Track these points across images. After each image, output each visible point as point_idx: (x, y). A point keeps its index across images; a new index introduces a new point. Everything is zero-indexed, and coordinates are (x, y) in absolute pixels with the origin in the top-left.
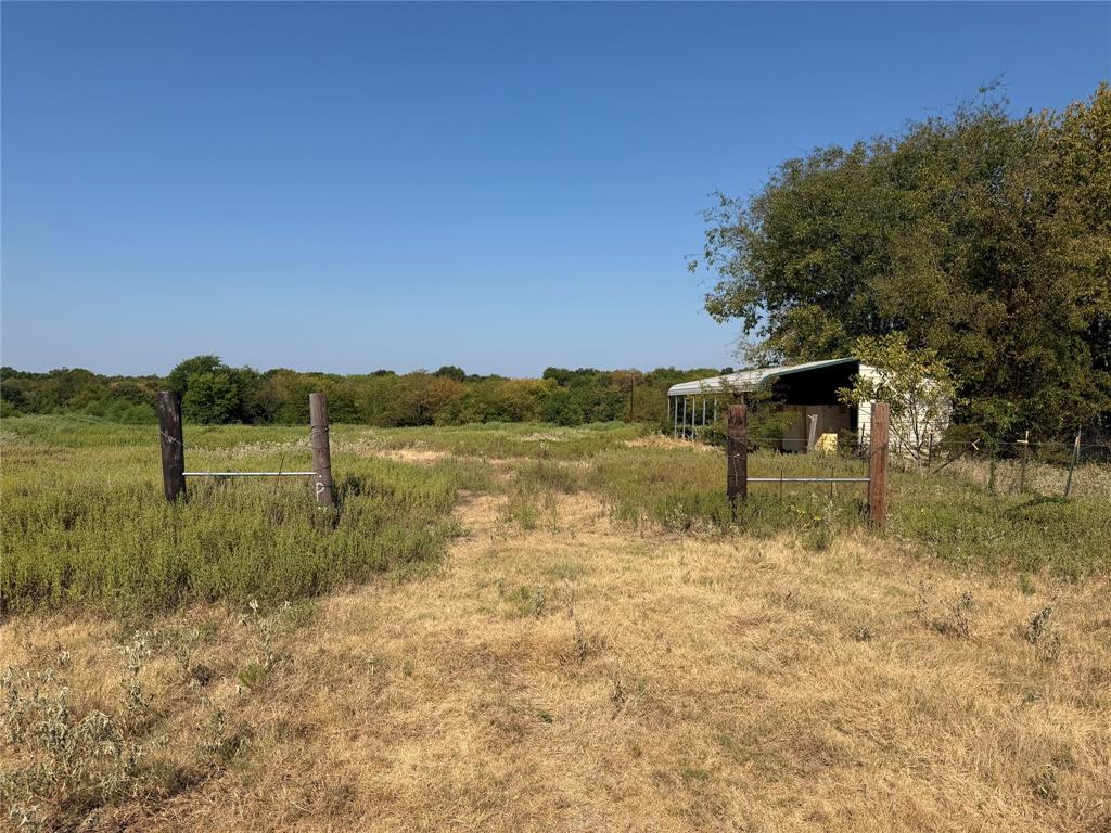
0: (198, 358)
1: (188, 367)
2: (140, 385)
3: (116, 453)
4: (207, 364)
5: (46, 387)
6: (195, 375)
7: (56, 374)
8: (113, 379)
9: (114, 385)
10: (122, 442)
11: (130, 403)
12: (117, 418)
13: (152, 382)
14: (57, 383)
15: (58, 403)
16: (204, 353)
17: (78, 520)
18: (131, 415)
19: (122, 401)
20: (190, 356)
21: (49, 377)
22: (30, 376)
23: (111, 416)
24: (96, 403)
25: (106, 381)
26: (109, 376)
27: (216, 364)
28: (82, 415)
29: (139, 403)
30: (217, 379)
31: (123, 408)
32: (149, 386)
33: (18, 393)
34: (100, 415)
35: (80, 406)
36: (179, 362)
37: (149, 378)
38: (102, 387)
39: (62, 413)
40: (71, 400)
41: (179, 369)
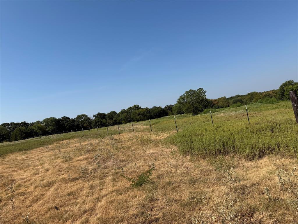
0: (287, 82)
1: (284, 85)
2: (271, 93)
3: (273, 112)
4: (290, 83)
5: (247, 98)
6: (287, 87)
7: (249, 94)
8: (263, 93)
9: (263, 94)
10: (273, 109)
11: (269, 98)
12: (266, 103)
13: (274, 91)
14: (249, 96)
15: (250, 101)
16: (288, 80)
17: (274, 130)
18: (270, 101)
19: (267, 98)
20: (284, 82)
21: (247, 95)
22: (243, 96)
23: (264, 102)
24: (260, 100)
25: (261, 94)
26: (262, 92)
27: (293, 82)
28: (257, 103)
29: (271, 98)
30: (294, 87)
31: (267, 100)
32: (273, 93)
33: (241, 100)
34: (262, 103)
35: (256, 101)
36: (281, 84)
37: (273, 90)
38: (260, 95)
39: (252, 104)
40: (254, 100)
41: (281, 86)
